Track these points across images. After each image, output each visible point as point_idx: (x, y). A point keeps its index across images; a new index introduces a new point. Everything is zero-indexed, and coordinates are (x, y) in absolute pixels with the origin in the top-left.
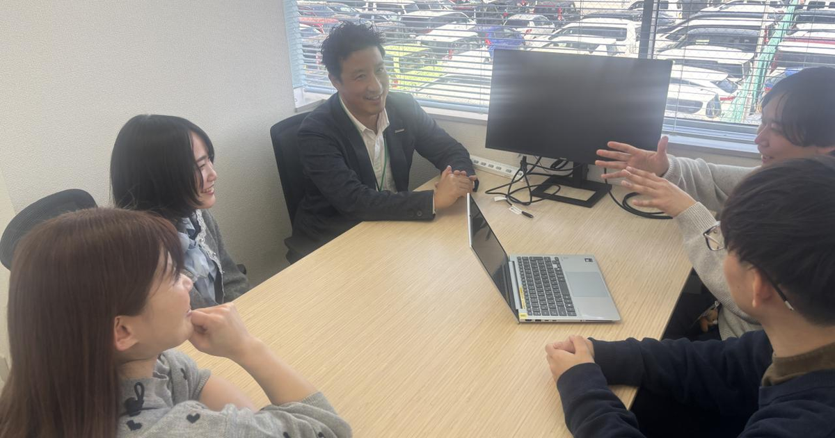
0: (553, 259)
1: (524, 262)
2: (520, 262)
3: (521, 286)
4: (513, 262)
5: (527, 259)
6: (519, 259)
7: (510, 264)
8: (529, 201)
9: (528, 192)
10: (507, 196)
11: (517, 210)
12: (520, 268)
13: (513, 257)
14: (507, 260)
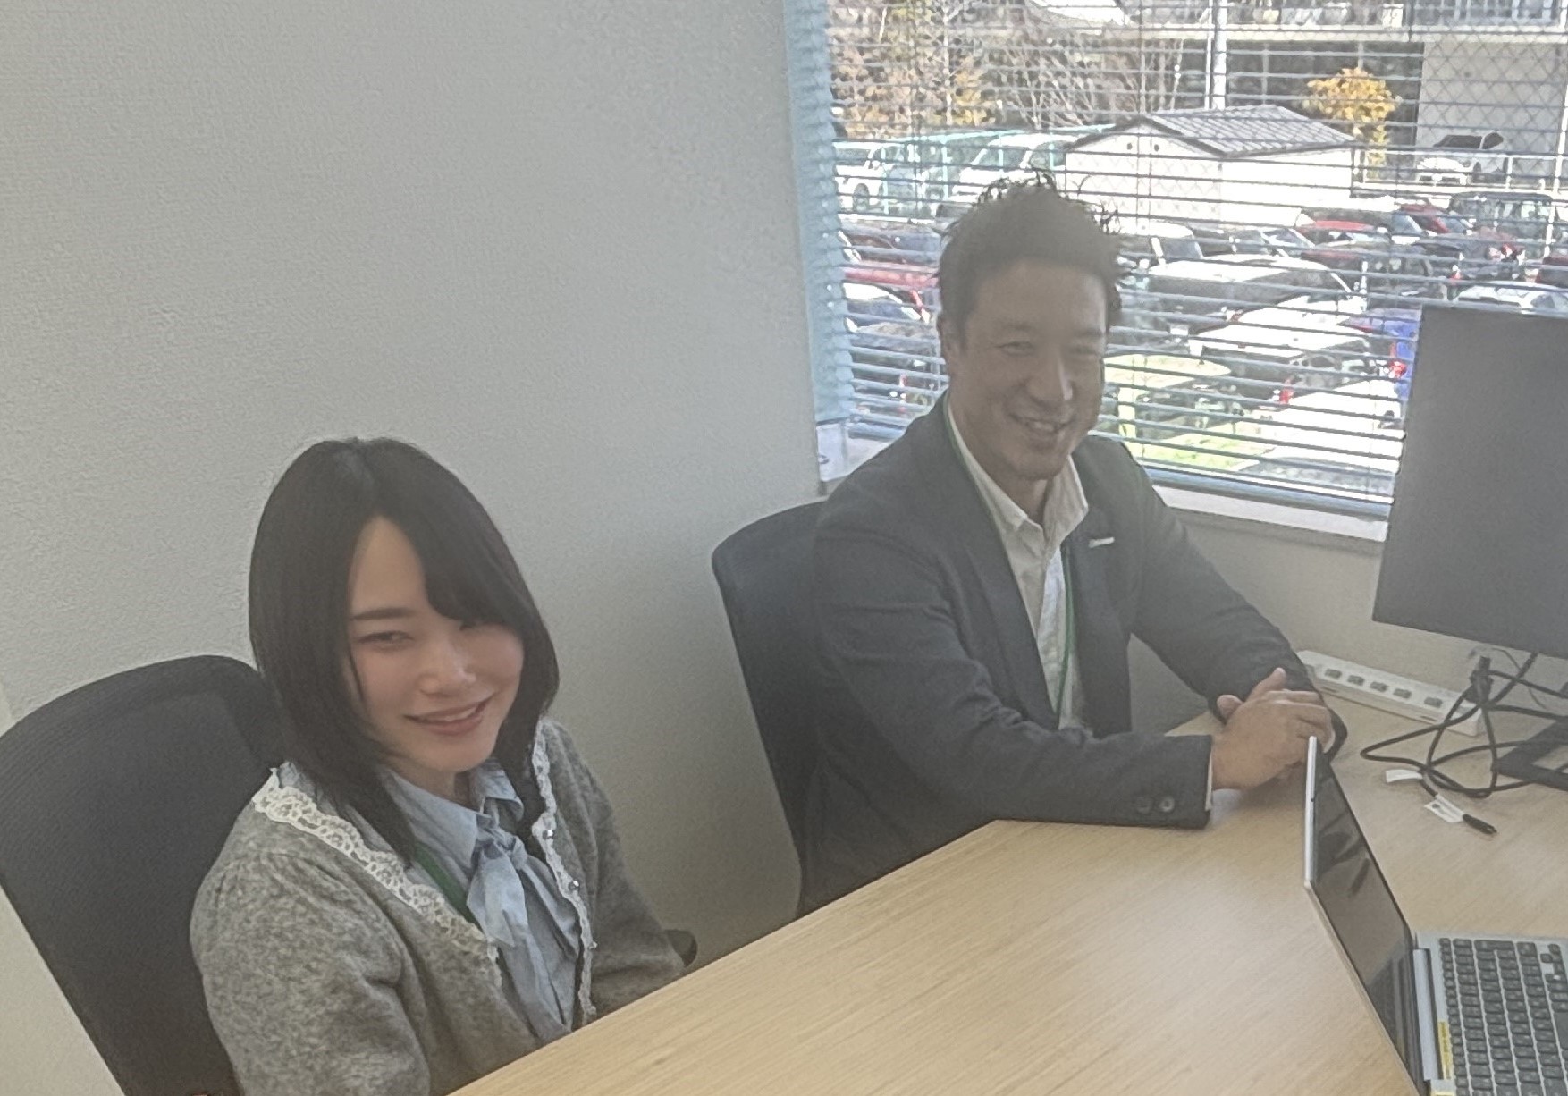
0: (1543, 949)
1: (1458, 953)
2: (1445, 953)
3: (1443, 1017)
4: (1428, 952)
5: (1467, 945)
6: (1444, 944)
7: (1419, 956)
8: (1487, 785)
9: (1489, 762)
10: (1423, 769)
11: (1450, 811)
12: (1446, 970)
13: (1427, 940)
14: (1411, 945)
